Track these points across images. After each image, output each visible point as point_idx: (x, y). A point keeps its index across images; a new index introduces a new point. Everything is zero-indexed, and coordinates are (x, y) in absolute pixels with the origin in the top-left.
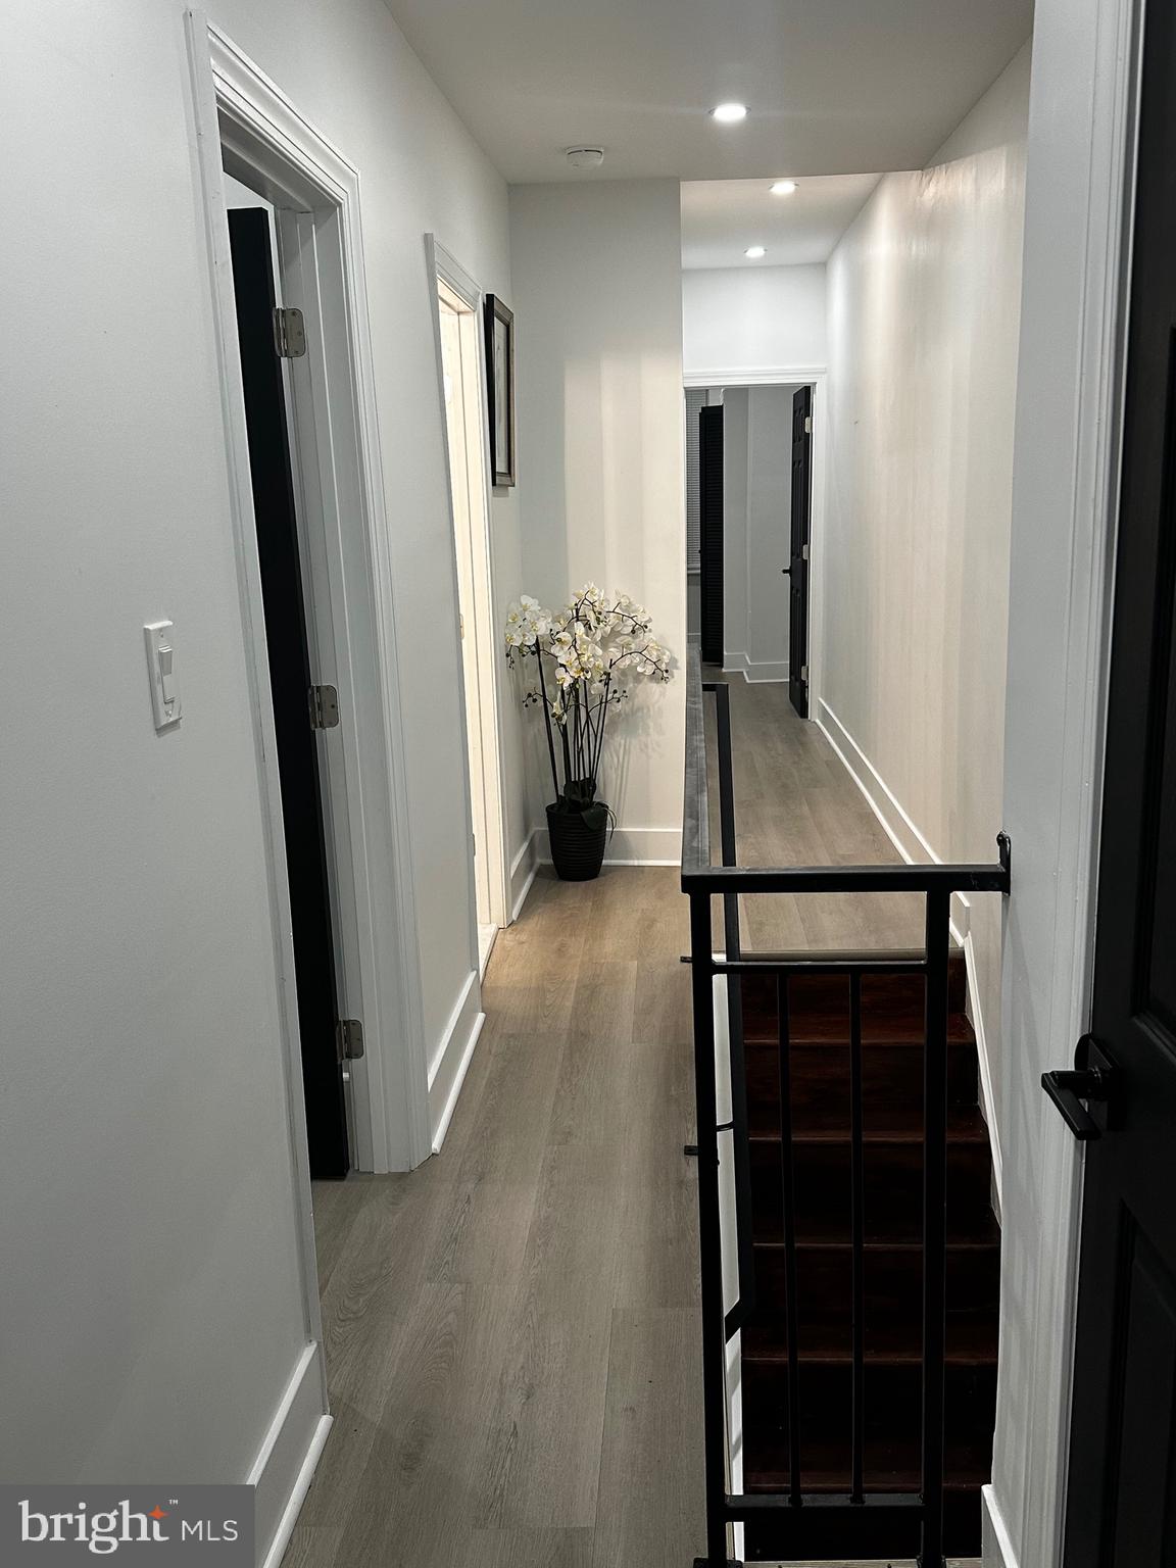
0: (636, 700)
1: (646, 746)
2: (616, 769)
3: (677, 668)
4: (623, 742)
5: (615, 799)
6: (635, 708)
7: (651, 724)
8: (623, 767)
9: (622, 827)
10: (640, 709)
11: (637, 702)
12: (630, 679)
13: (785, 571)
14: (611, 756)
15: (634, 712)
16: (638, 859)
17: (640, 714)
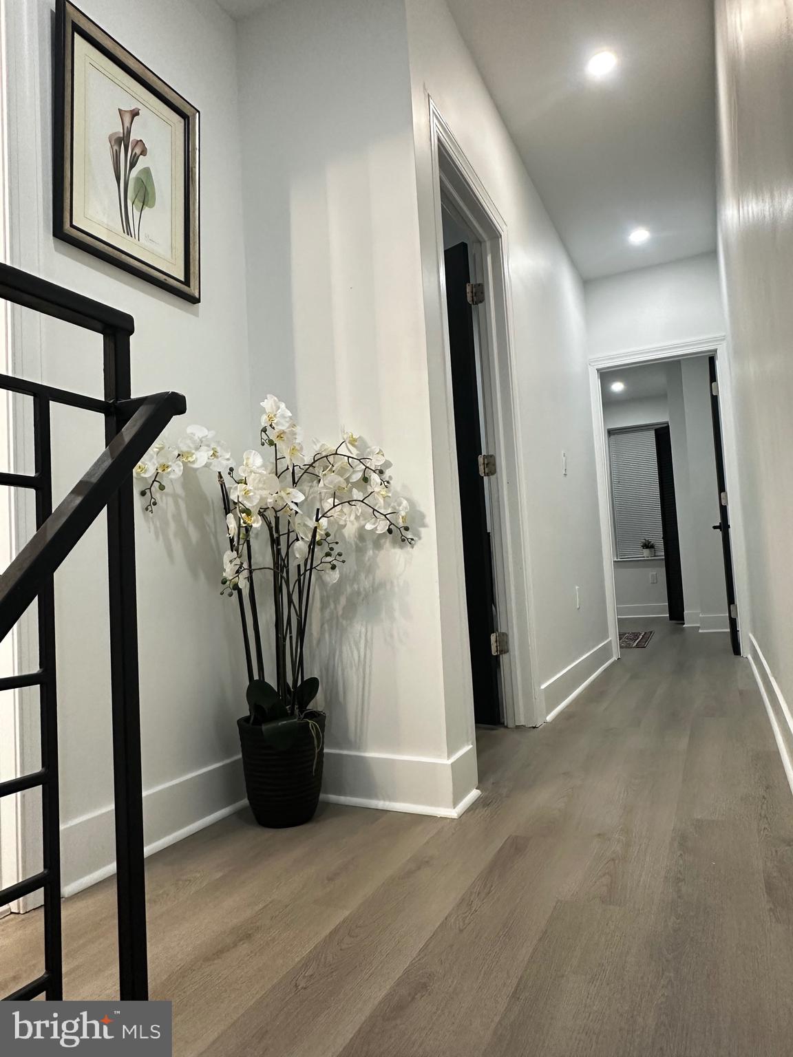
0: (378, 572)
1: (392, 636)
2: (357, 670)
3: (424, 525)
4: (363, 630)
5: (356, 712)
6: (377, 581)
7: (396, 605)
8: (364, 665)
9: (365, 751)
10: (382, 585)
11: (380, 574)
12: (370, 545)
13: (715, 527)
14: (351, 648)
15: (375, 589)
16: (384, 799)
17: (381, 592)
